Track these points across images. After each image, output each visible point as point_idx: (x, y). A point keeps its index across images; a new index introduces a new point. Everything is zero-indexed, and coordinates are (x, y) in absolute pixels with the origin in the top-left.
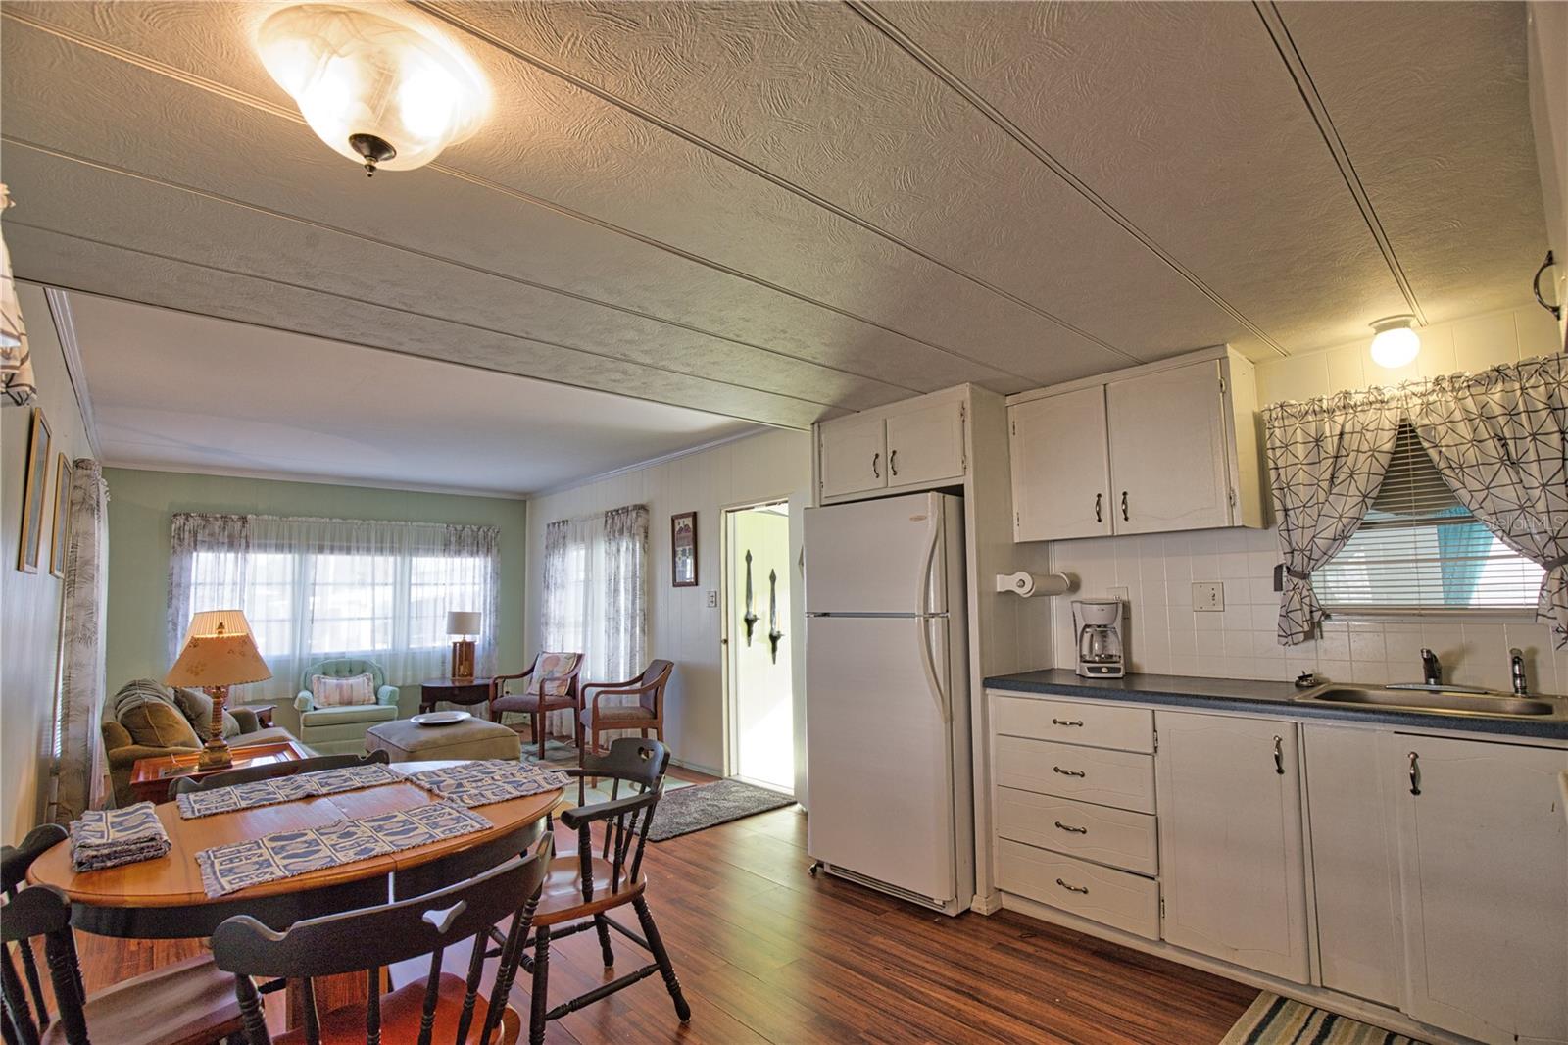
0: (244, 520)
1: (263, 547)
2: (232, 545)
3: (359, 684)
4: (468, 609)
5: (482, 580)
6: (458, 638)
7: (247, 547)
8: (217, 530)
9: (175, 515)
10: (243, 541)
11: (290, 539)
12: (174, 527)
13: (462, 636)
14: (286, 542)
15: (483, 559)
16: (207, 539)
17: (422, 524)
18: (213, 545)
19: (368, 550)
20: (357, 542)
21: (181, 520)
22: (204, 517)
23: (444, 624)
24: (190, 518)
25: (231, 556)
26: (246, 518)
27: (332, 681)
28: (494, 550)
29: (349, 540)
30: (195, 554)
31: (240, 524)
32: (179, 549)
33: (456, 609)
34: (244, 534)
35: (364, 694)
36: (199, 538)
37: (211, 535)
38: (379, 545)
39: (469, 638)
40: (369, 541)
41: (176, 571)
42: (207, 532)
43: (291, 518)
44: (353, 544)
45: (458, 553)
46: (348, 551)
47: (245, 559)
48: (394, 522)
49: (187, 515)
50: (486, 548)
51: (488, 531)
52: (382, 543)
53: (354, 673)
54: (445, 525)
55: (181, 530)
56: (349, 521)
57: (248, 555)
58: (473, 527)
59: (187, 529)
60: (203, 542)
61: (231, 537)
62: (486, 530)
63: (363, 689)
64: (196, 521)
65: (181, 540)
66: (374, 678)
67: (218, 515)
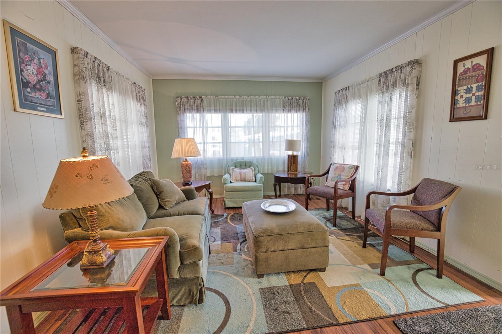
0: (201, 98)
1: (209, 111)
2: (198, 110)
3: (249, 173)
4: (295, 138)
5: (301, 124)
6: (290, 153)
7: (204, 110)
8: (192, 104)
9: (177, 98)
10: (202, 108)
11: (220, 107)
12: (177, 103)
13: (292, 152)
14: (218, 108)
15: (301, 113)
16: (188, 108)
17: (274, 97)
18: (191, 110)
19: (251, 110)
20: (246, 107)
21: (179, 100)
22: (187, 98)
23: (284, 146)
24: (182, 99)
25: (198, 115)
26: (202, 97)
27: (238, 170)
28: (307, 109)
29: (243, 106)
30: (185, 114)
31: (200, 100)
32: (179, 112)
33: (289, 138)
34: (202, 105)
35: (250, 177)
36: (186, 107)
37: (190, 106)
38: (255, 108)
39: (295, 153)
40: (251, 107)
41: (179, 122)
42: (188, 104)
43: (219, 97)
44: (245, 108)
45: (290, 111)
46: (242, 111)
47: (203, 116)
48: (261, 97)
49: (181, 98)
50: (303, 108)
51: (304, 99)
52: (257, 107)
53: (247, 167)
54: (284, 97)
55: (179, 104)
56: (242, 97)
57: (204, 114)
58: (297, 97)
59: (181, 103)
60: (187, 109)
61: (197, 106)
62: (303, 99)
63: (250, 175)
64: (184, 100)
65: (180, 108)
66: (255, 170)
67: (192, 97)
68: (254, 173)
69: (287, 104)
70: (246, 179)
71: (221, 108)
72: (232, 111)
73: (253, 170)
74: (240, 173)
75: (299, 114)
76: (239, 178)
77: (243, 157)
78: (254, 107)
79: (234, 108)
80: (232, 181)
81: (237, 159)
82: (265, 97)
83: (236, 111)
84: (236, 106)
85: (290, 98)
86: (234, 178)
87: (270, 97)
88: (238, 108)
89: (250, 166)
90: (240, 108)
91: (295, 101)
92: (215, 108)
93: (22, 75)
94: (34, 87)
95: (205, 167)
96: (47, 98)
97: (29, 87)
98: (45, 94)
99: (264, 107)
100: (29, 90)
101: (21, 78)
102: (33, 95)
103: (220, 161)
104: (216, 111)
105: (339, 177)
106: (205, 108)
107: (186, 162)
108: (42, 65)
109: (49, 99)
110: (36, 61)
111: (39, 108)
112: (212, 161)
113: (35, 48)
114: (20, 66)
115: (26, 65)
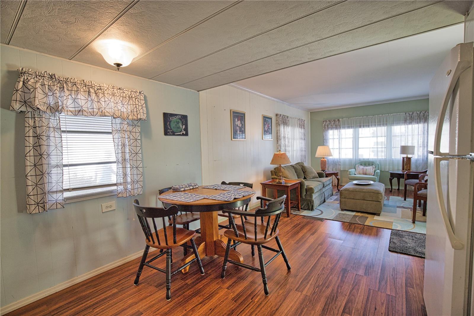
1: (344, 128)
2: (336, 128)
3: (370, 169)
8: (333, 124)
9: (324, 122)
10: (339, 127)
12: (323, 124)
13: (406, 155)
14: (350, 125)
15: (422, 124)
17: (395, 114)
18: (332, 128)
19: (375, 125)
20: (371, 123)
21: (325, 123)
22: (330, 121)
25: (336, 131)
26: (339, 120)
27: (362, 167)
29: (369, 123)
30: (328, 131)
31: (338, 122)
32: (325, 130)
34: (339, 125)
35: (370, 172)
36: (329, 127)
37: (331, 126)
40: (375, 122)
41: (324, 136)
42: (330, 125)
43: (351, 118)
45: (411, 123)
46: (369, 126)
47: (340, 131)
48: (384, 115)
49: (326, 121)
50: (424, 119)
51: (425, 113)
52: (380, 122)
53: (370, 165)
54: (404, 113)
55: (325, 125)
56: (368, 117)
58: (418, 112)
59: (326, 125)
60: (330, 128)
61: (336, 125)
64: (328, 122)
65: (325, 128)
66: (375, 167)
67: (333, 120)
68: (374, 169)
69: (408, 118)
70: (367, 174)
71: (352, 125)
72: (360, 127)
73: (373, 168)
74: (363, 169)
75: (420, 125)
76: (361, 172)
77: (369, 159)
78: (378, 122)
79: (362, 124)
80: (356, 174)
81: (364, 159)
82: (387, 115)
83: (364, 127)
84: (364, 123)
85: (411, 113)
86: (358, 172)
87: (391, 114)
88: (365, 124)
89: (373, 165)
90: (367, 124)
91: (416, 115)
92: (348, 126)
93: (265, 128)
95: (340, 164)
99: (386, 121)
103: (350, 160)
106: (341, 126)
107: (324, 159)
110: (267, 123)
112: (345, 160)
113: (267, 119)
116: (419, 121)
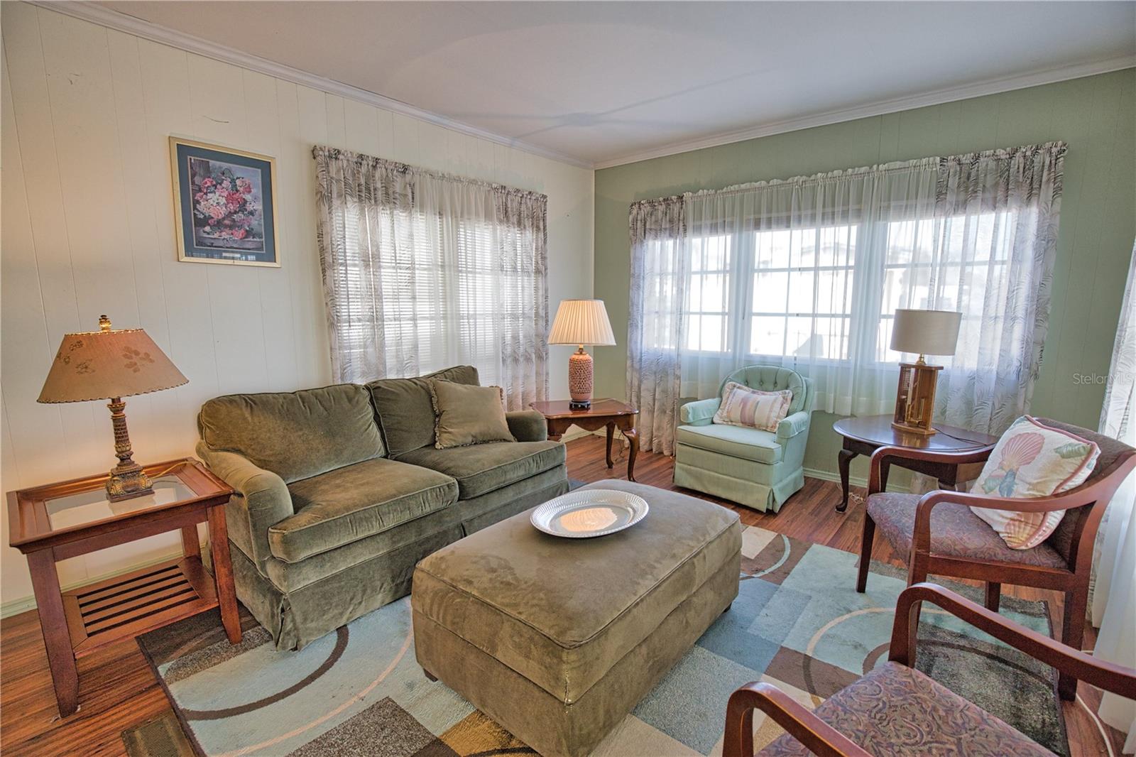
0: (681, 198)
1: (698, 230)
2: (672, 233)
3: (769, 403)
7: (685, 230)
8: (660, 215)
9: (632, 205)
10: (681, 224)
12: (631, 217)
14: (720, 221)
15: (1014, 211)
16: (653, 227)
17: (898, 164)
18: (658, 232)
19: (813, 218)
20: (799, 209)
21: (636, 208)
22: (651, 203)
24: (641, 206)
25: (671, 241)
26: (683, 197)
27: (743, 392)
28: (1047, 191)
29: (788, 209)
30: (645, 242)
31: (678, 205)
32: (634, 238)
34: (681, 217)
35: (768, 418)
36: (648, 227)
37: (657, 221)
38: (829, 210)
39: (931, 360)
40: (814, 207)
42: (653, 218)
43: (725, 190)
44: (794, 213)
45: (961, 206)
46: (786, 223)
47: (683, 244)
48: (850, 170)
49: (640, 204)
50: (1026, 187)
51: (1035, 153)
52: (833, 206)
53: (779, 387)
54: (938, 159)
55: (635, 220)
56: (790, 180)
57: (687, 240)
58: (1000, 152)
59: (639, 218)
60: (651, 229)
61: (671, 221)
62: (1029, 153)
63: (771, 411)
64: (647, 208)
65: (635, 230)
66: (792, 399)
67: (661, 199)
68: (786, 407)
69: (953, 182)
70: (755, 422)
71: (727, 221)
72: (757, 225)
73: (786, 399)
74: (744, 402)
75: (1004, 214)
76: (736, 415)
78: (824, 206)
79: (764, 216)
80: (716, 419)
82: (863, 169)
83: (770, 224)
84: (769, 211)
85: (967, 159)
86: (725, 413)
87: (882, 167)
88: (774, 215)
89: (787, 387)
90: (782, 214)
91: (992, 164)
92: (714, 221)
93: (195, 208)
94: (219, 225)
95: (677, 372)
96: (246, 237)
97: (209, 225)
98: (242, 231)
99: (859, 201)
100: (207, 229)
101: (194, 214)
102: (216, 235)
104: (714, 229)
105: (1008, 480)
106: (690, 224)
107: (581, 357)
108: (238, 188)
109: (251, 239)
110: (226, 184)
111: (224, 254)
112: (695, 359)
113: (225, 165)
114: (194, 195)
115: (206, 194)
116: (1000, 194)
